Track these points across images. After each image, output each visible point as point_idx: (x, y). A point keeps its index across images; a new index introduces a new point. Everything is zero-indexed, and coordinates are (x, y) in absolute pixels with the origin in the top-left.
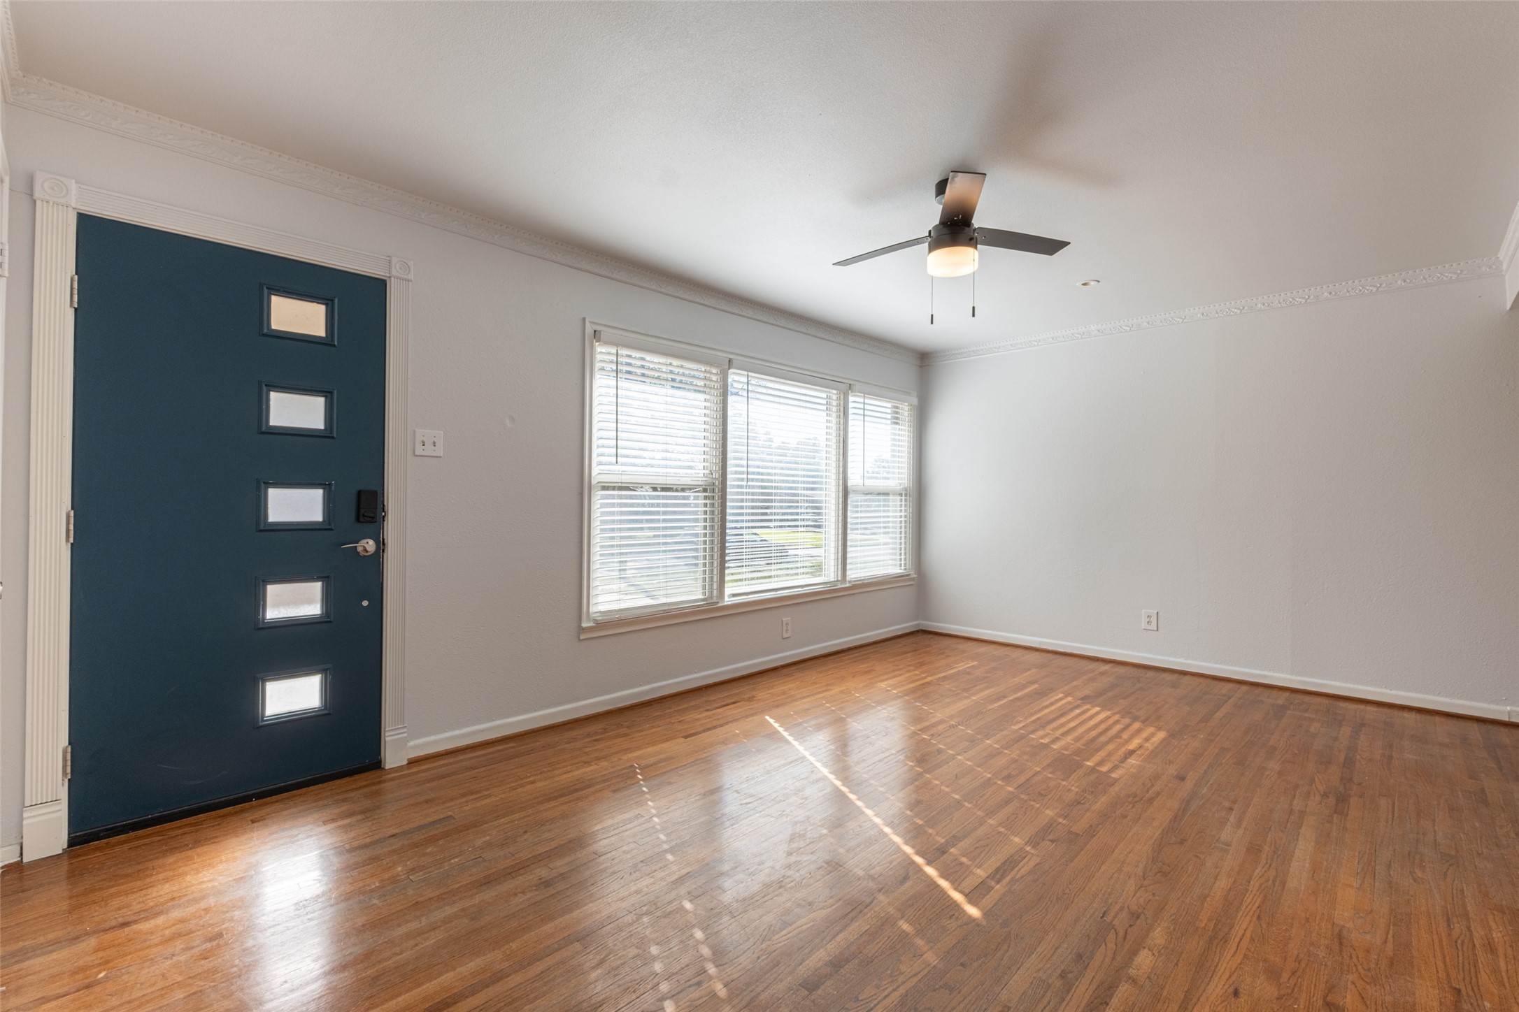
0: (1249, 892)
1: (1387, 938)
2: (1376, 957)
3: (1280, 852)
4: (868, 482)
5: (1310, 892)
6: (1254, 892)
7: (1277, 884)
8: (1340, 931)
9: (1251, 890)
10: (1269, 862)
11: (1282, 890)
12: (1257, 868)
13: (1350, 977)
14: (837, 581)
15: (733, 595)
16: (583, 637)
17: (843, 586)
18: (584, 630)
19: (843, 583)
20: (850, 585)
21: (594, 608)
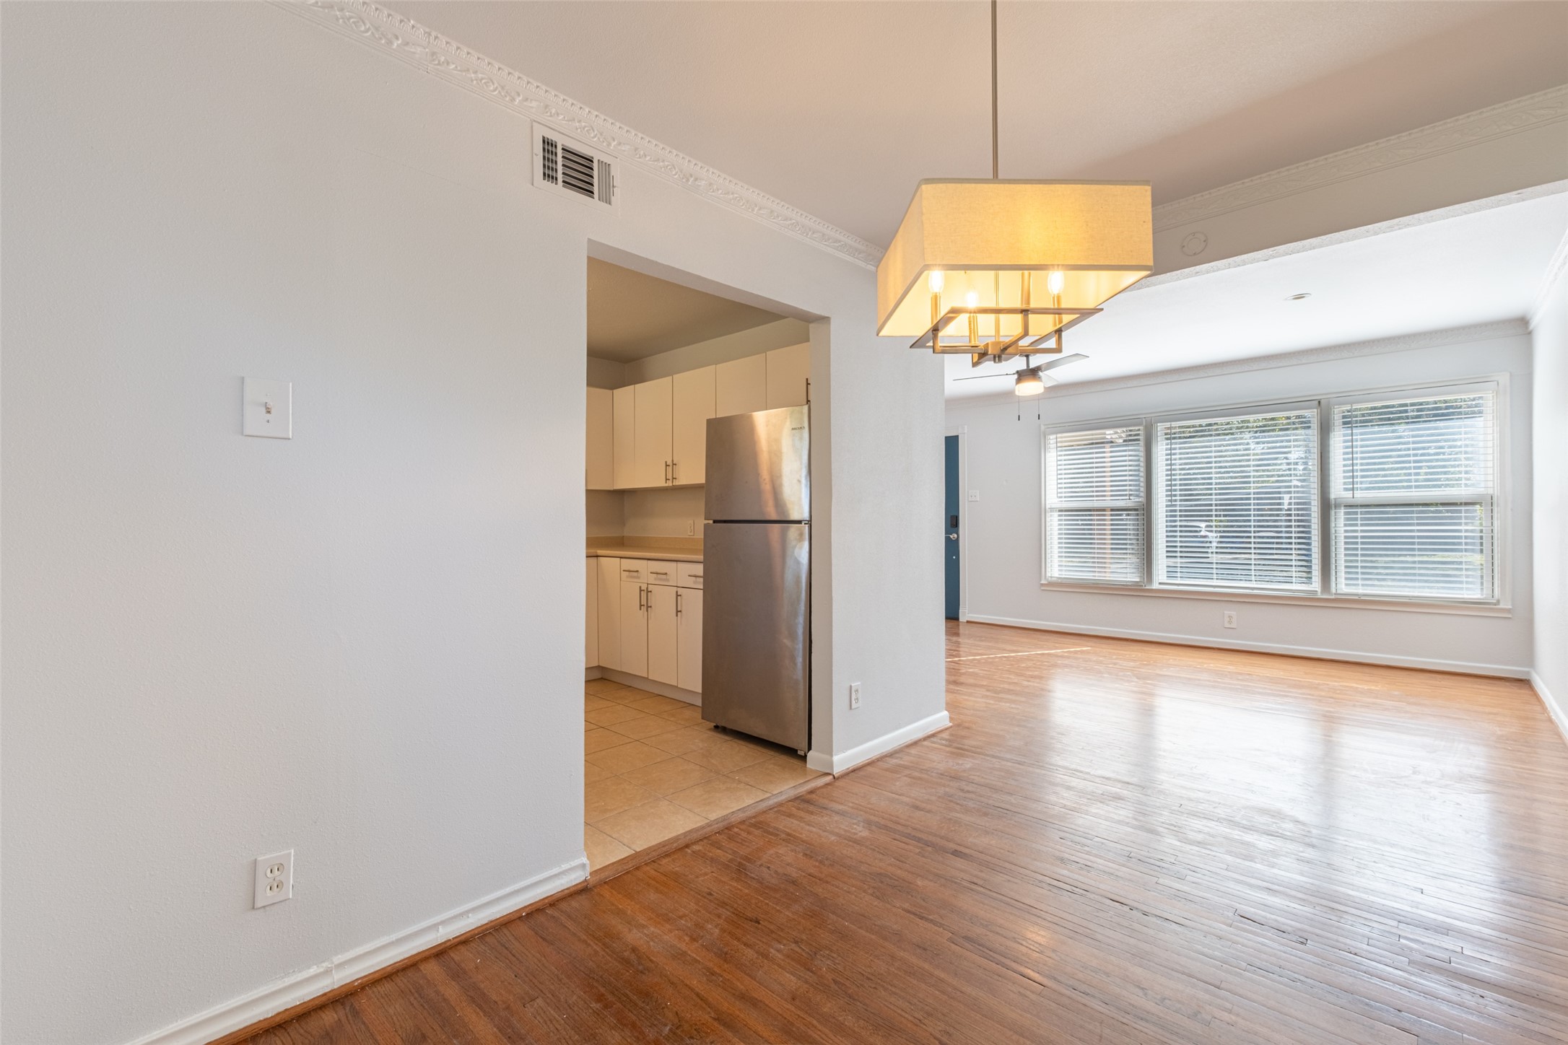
4: (1358, 494)
14: (1316, 591)
15: (1160, 583)
16: (1042, 588)
17: (1319, 595)
18: (1042, 585)
19: (1322, 593)
20: (1333, 597)
21: (1049, 574)
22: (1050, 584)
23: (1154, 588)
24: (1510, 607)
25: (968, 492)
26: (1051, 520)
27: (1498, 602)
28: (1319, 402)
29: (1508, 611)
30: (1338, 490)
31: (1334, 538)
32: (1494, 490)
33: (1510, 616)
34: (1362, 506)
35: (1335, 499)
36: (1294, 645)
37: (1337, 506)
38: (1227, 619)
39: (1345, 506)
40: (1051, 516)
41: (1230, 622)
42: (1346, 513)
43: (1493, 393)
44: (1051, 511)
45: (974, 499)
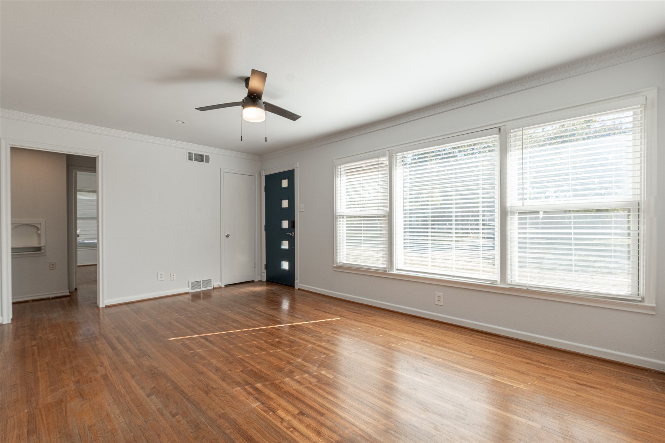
0: (122, 388)
1: (65, 408)
2: (68, 399)
3: (129, 413)
4: (527, 203)
5: (103, 404)
6: (121, 389)
7: (117, 398)
8: (83, 398)
9: (123, 389)
10: (128, 405)
11: (113, 398)
12: (130, 398)
13: (74, 388)
14: (496, 281)
15: (397, 270)
16: (335, 270)
17: (499, 285)
18: (334, 267)
19: (500, 284)
20: (507, 287)
21: (338, 260)
22: (338, 267)
23: (393, 273)
24: (654, 305)
25: (299, 206)
26: (340, 224)
27: (643, 300)
28: (500, 129)
29: (653, 308)
30: (512, 201)
31: (509, 239)
32: (641, 198)
33: (654, 313)
34: (530, 213)
35: (511, 207)
36: (480, 322)
37: (512, 213)
38: (437, 298)
39: (519, 213)
40: (340, 221)
41: (439, 301)
42: (520, 219)
43: (641, 107)
44: (340, 218)
45: (302, 210)
